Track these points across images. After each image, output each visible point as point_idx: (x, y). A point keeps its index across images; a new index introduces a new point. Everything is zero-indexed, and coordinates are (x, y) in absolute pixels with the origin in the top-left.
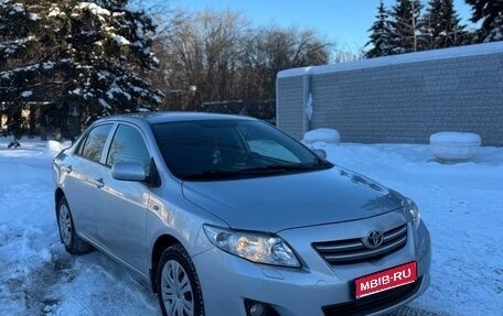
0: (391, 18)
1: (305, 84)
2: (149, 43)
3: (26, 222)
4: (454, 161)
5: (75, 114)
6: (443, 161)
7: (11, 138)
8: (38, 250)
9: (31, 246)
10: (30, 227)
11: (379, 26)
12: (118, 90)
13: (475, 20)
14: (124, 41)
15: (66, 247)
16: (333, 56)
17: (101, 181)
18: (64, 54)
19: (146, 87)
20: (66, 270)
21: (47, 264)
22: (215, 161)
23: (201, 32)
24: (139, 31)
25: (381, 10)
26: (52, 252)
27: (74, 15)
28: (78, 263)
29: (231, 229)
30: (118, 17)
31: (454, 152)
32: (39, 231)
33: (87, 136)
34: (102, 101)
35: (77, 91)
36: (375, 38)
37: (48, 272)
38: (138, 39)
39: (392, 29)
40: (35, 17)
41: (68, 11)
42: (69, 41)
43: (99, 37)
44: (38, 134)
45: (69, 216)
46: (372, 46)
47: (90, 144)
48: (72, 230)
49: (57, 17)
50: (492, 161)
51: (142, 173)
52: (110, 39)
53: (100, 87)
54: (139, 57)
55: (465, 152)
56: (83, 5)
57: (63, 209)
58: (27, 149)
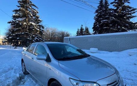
0: (80, 31)
1: (69, 39)
2: (43, 31)
3: (15, 65)
4: (94, 53)
5: (28, 43)
6: (92, 53)
7: (15, 47)
8: (16, 73)
9: (15, 72)
10: (15, 67)
11: (78, 32)
12: (37, 38)
13: (93, 31)
14: (39, 30)
15: (23, 73)
16: (71, 35)
17: (33, 58)
18: (26, 31)
19: (42, 38)
20: (23, 80)
21: (18, 78)
22: (62, 54)
23: (50, 31)
24: (41, 28)
25: (78, 29)
26: (20, 74)
27: (29, 24)
28: (26, 77)
29: (80, 81)
30: (37, 25)
31: (94, 51)
32: (18, 68)
33: (30, 47)
34: (33, 40)
35: (29, 38)
36: (77, 34)
37: (18, 81)
38: (41, 30)
39: (80, 32)
40: (21, 24)
41: (28, 24)
42: (27, 29)
43: (34, 29)
44: (21, 46)
45: (24, 65)
46: (77, 35)
47: (31, 48)
48: (25, 69)
49: (25, 25)
50: (99, 53)
51: (45, 58)
52: (36, 29)
53: (33, 38)
54: (41, 33)
55: (96, 51)
56: (31, 23)
57: (23, 64)
58: (18, 49)
